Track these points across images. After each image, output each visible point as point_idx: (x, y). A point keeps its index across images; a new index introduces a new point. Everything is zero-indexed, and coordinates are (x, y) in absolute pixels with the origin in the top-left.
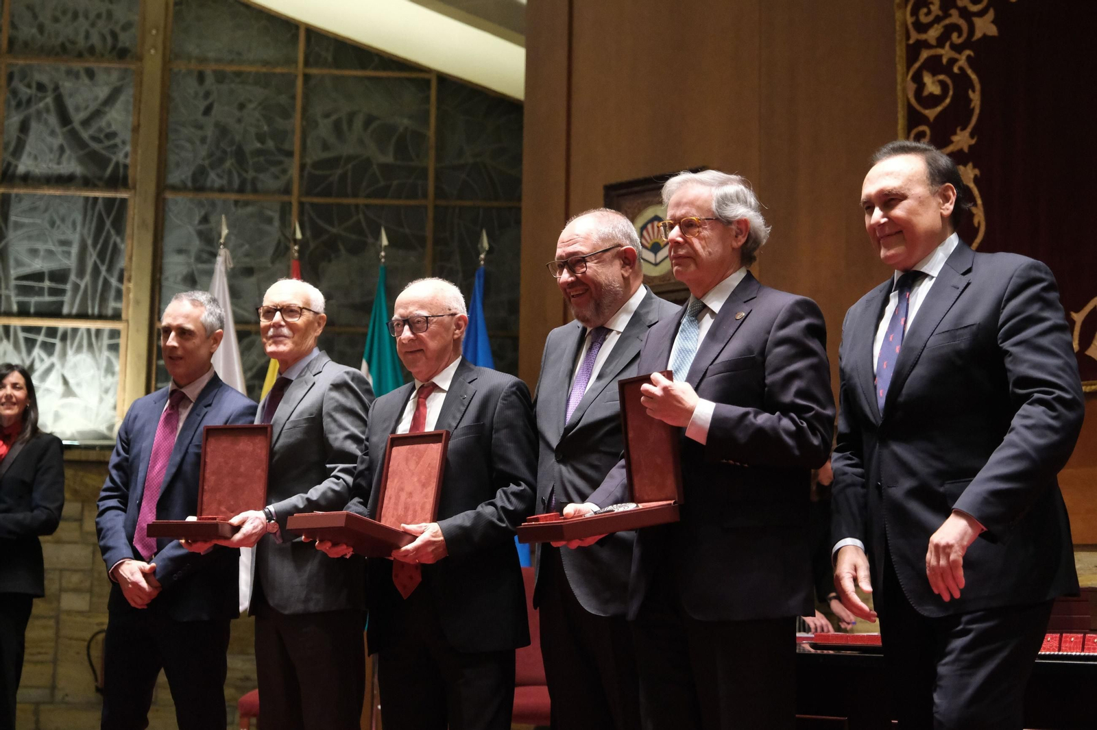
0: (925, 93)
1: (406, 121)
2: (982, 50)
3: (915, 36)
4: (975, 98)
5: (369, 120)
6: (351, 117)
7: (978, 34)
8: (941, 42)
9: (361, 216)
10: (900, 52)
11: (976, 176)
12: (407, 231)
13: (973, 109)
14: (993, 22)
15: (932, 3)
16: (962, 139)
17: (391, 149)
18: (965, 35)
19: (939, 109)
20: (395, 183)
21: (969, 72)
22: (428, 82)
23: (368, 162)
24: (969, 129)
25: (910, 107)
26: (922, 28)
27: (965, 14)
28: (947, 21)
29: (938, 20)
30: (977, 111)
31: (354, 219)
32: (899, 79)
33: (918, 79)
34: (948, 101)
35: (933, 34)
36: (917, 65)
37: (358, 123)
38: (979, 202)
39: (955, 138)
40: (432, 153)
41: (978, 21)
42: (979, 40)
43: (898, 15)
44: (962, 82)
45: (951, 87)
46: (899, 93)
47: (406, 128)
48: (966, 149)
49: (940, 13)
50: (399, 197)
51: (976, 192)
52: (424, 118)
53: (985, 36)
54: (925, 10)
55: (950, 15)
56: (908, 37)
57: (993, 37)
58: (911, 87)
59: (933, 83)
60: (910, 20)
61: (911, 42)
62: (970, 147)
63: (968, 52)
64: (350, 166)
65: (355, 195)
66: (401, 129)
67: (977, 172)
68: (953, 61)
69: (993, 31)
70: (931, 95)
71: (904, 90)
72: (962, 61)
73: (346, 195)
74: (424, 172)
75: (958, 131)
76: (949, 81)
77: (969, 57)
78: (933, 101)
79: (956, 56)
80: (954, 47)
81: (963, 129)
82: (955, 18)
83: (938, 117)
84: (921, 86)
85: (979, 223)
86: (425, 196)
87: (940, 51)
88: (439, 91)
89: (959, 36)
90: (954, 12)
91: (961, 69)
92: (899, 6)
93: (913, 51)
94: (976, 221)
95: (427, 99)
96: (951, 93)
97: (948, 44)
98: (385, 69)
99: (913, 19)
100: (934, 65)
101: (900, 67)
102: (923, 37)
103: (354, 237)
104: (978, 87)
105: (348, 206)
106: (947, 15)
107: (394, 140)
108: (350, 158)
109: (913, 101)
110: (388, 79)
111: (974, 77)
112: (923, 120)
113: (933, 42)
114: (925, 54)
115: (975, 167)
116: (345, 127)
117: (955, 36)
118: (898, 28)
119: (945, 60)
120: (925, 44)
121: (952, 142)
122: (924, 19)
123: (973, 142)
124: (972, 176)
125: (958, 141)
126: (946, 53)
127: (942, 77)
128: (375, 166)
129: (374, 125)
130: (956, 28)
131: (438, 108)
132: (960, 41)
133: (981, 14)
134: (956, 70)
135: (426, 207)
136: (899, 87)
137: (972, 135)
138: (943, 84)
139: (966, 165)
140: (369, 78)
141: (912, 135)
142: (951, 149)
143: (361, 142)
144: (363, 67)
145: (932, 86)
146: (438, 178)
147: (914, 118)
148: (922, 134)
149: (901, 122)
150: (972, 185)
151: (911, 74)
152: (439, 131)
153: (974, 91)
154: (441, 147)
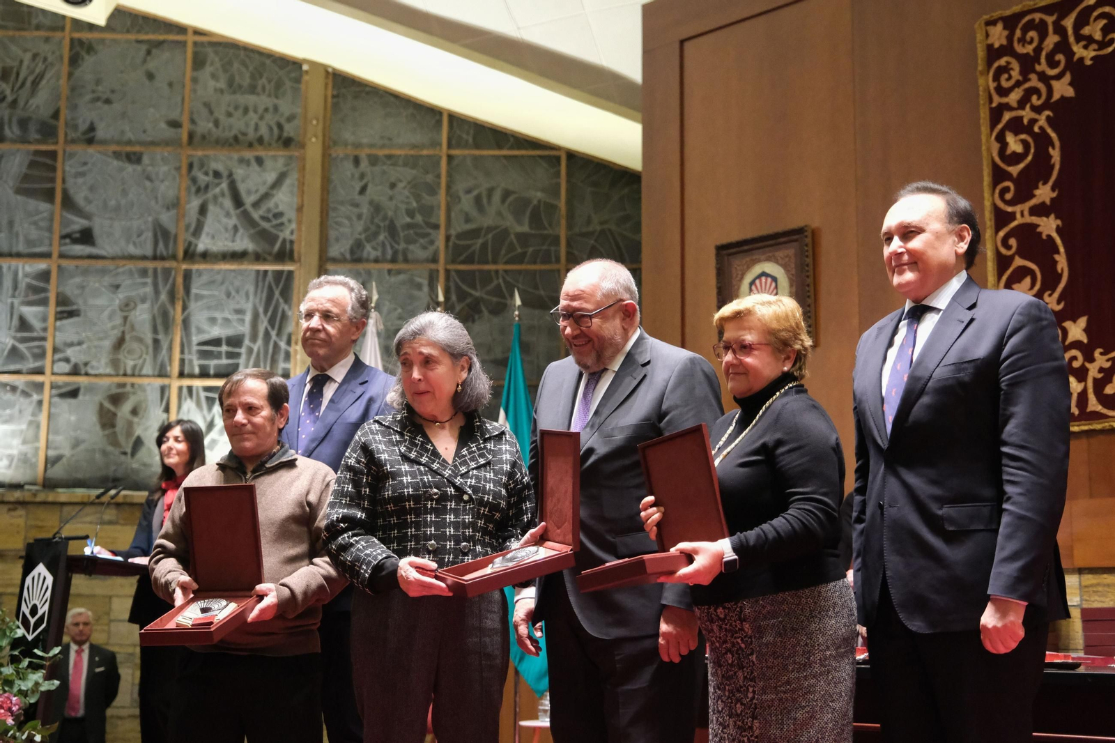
0: (1009, 152)
1: (539, 194)
2: (1061, 111)
3: (997, 100)
4: (1055, 154)
5: (506, 194)
6: (490, 192)
7: (1056, 96)
8: (1022, 104)
9: (501, 281)
10: (984, 115)
11: (1058, 227)
12: (542, 293)
13: (1054, 165)
14: (1071, 84)
15: (1012, 69)
16: (1044, 193)
17: (527, 221)
18: (1044, 96)
19: (1022, 166)
20: (531, 249)
21: (1049, 131)
22: (558, 159)
23: (506, 232)
24: (1050, 183)
25: (995, 166)
26: (1003, 92)
27: (1043, 77)
28: (1027, 85)
29: (1018, 84)
30: (1057, 167)
31: (495, 282)
32: (984, 138)
33: (1001, 139)
34: (1030, 158)
35: (1014, 98)
36: (1000, 126)
37: (497, 197)
38: (1062, 250)
39: (1037, 192)
40: (563, 222)
41: (1056, 84)
42: (1058, 101)
43: (981, 81)
44: (1042, 141)
45: (1032, 145)
46: (984, 153)
47: (539, 201)
48: (1048, 202)
49: (1020, 78)
50: (535, 263)
51: (1058, 241)
52: (555, 191)
53: (1063, 98)
54: (1006, 76)
55: (1029, 80)
56: (991, 100)
57: (1070, 99)
58: (995, 147)
59: (1015, 142)
60: (992, 85)
61: (994, 105)
62: (1052, 200)
63: (1047, 113)
64: (490, 236)
65: (495, 262)
66: (535, 202)
67: (1059, 222)
68: (1033, 122)
69: (1070, 92)
70: (1014, 153)
71: (989, 150)
72: (1042, 121)
73: (487, 263)
74: (556, 240)
75: (1040, 186)
76: (1030, 140)
77: (1048, 119)
78: (1016, 158)
79: (1036, 116)
80: (1034, 109)
81: (1045, 183)
82: (1034, 82)
83: (1021, 173)
84: (1004, 145)
85: (1062, 270)
86: (556, 261)
87: (1021, 113)
88: (568, 167)
89: (1039, 98)
90: (1033, 77)
91: (1041, 128)
92: (982, 73)
93: (996, 114)
94: (1059, 268)
95: (558, 174)
96: (1032, 150)
97: (1028, 106)
98: (519, 148)
99: (995, 84)
100: (1016, 126)
101: (985, 129)
102: (1005, 100)
103: (495, 299)
104: (1057, 144)
105: (489, 272)
106: (1026, 80)
107: (528, 213)
108: (489, 229)
109: (997, 159)
110: (523, 156)
111: (1053, 135)
112: (1008, 176)
113: (1014, 105)
114: (1007, 116)
115: (1057, 218)
116: (485, 201)
117: (1034, 98)
118: (981, 93)
119: (1025, 121)
120: (1007, 107)
121: (1035, 196)
122: (1005, 84)
123: (1054, 195)
124: (1054, 227)
125: (1040, 195)
126: (1027, 114)
127: (1023, 136)
128: (512, 237)
129: (511, 198)
130: (1035, 91)
131: (568, 181)
132: (1039, 103)
133: (1058, 77)
134: (1036, 129)
135: (558, 271)
136: (984, 148)
137: (1053, 189)
138: (1025, 143)
139: (1047, 216)
140: (505, 157)
141: (997, 191)
142: (1033, 202)
143: (499, 214)
144: (500, 147)
145: (1014, 145)
146: (569, 244)
147: (999, 175)
148: (1007, 190)
149: (987, 179)
150: (1055, 235)
151: (994, 134)
152: (569, 202)
153: (1054, 148)
154: (571, 216)
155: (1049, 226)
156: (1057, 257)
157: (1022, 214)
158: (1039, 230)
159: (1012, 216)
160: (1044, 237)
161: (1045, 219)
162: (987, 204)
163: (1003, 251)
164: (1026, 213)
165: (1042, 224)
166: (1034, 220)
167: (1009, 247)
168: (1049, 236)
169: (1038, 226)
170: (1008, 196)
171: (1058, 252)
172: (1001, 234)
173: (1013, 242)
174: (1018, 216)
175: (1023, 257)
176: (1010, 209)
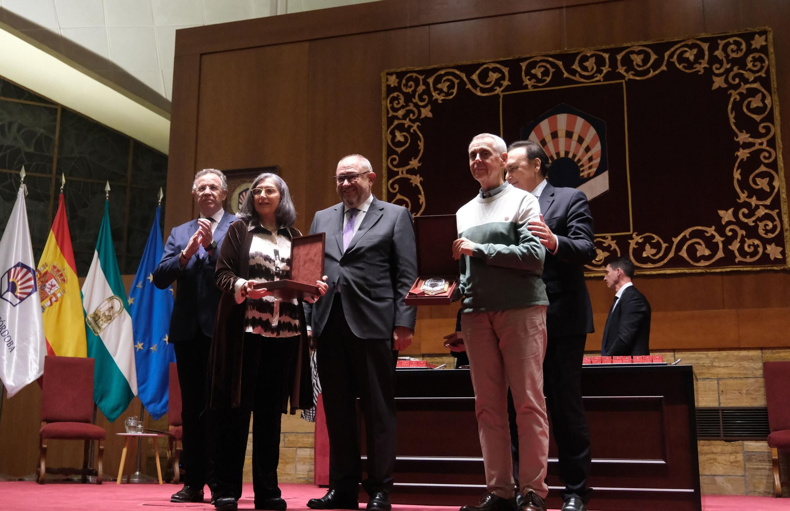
0: (396, 140)
1: (42, 130)
2: (425, 123)
3: (391, 113)
4: (421, 145)
5: (20, 128)
6: (10, 124)
7: (423, 116)
8: (405, 117)
9: (13, 180)
10: (384, 120)
11: (421, 181)
12: (39, 191)
13: (420, 150)
14: (430, 111)
15: (400, 99)
16: (414, 163)
17: (33, 146)
18: (416, 115)
19: (403, 148)
20: (34, 163)
21: (418, 132)
22: (56, 110)
23: (19, 151)
24: (418, 159)
25: (388, 145)
26: (395, 110)
27: (416, 105)
28: (408, 108)
29: (403, 107)
30: (422, 151)
31: (9, 181)
32: (383, 133)
33: (392, 133)
34: (408, 145)
35: (401, 113)
36: (392, 127)
37: (15, 128)
38: (423, 193)
39: (411, 163)
40: (56, 150)
41: (423, 110)
42: (423, 118)
43: (384, 103)
44: (415, 137)
45: (409, 138)
46: (384, 140)
47: (42, 134)
48: (416, 168)
49: (404, 104)
50: (36, 172)
51: (421, 188)
52: (52, 130)
53: (426, 117)
54: (397, 102)
55: (409, 106)
56: (388, 113)
57: (430, 118)
58: (389, 137)
59: (400, 136)
60: (389, 106)
61: (390, 116)
62: (418, 167)
63: (418, 123)
64: (8, 151)
65: (10, 168)
66: (39, 135)
67: (422, 179)
68: (410, 127)
69: (430, 115)
70: (399, 141)
71: (386, 137)
72: (415, 127)
73: (5, 168)
74: (51, 160)
75: (413, 159)
76: (408, 136)
77: (418, 126)
78: (400, 144)
79: (412, 125)
80: (411, 120)
81: (415, 158)
82: (411, 107)
83: (402, 152)
84: (394, 137)
85: (422, 203)
86: (51, 172)
87: (404, 122)
88: (62, 116)
89: (414, 116)
90: (411, 104)
91: (414, 130)
92: (384, 99)
93: (390, 121)
94: (421, 201)
95: (55, 120)
96: (409, 141)
97: (408, 119)
98: (31, 100)
99: (391, 105)
100: (401, 128)
101: (384, 127)
102: (396, 114)
103: (8, 191)
104: (422, 140)
105: (6, 173)
106: (407, 105)
107: (34, 141)
108: (8, 147)
109: (390, 143)
110: (33, 105)
111: (420, 135)
112: (396, 153)
113: (401, 117)
114: (396, 122)
115: (420, 176)
116: (6, 129)
117: (411, 115)
118: (383, 109)
119: (406, 126)
120: (397, 118)
121: (409, 164)
122: (395, 106)
123: (420, 165)
124: (419, 181)
125: (412, 164)
126: (407, 123)
127: (405, 134)
128: (23, 153)
129: (22, 131)
130: (412, 111)
131: (61, 125)
132: (414, 118)
133: (424, 107)
134: (412, 131)
135: (51, 179)
136: (383, 136)
137: (419, 162)
138: (405, 137)
139: (416, 175)
140: (22, 104)
141: (389, 160)
142: (408, 167)
143: (15, 139)
144: (19, 98)
145: (399, 137)
146: (58, 163)
147: (391, 152)
148: (394, 159)
149: (384, 153)
150: (419, 185)
151: (389, 131)
152: (61, 138)
153: (420, 141)
154: (61, 146)
155: (416, 180)
156: (420, 196)
157: (402, 173)
158: (411, 181)
159: (397, 173)
160: (413, 185)
161: (414, 176)
162: (384, 165)
163: (391, 190)
164: (404, 172)
165: (413, 179)
166: (409, 176)
167: (394, 189)
168: (416, 185)
169: (410, 179)
170: (395, 163)
171: (421, 194)
172: (391, 181)
173: (396, 186)
174: (400, 173)
175: (401, 194)
176: (396, 169)
